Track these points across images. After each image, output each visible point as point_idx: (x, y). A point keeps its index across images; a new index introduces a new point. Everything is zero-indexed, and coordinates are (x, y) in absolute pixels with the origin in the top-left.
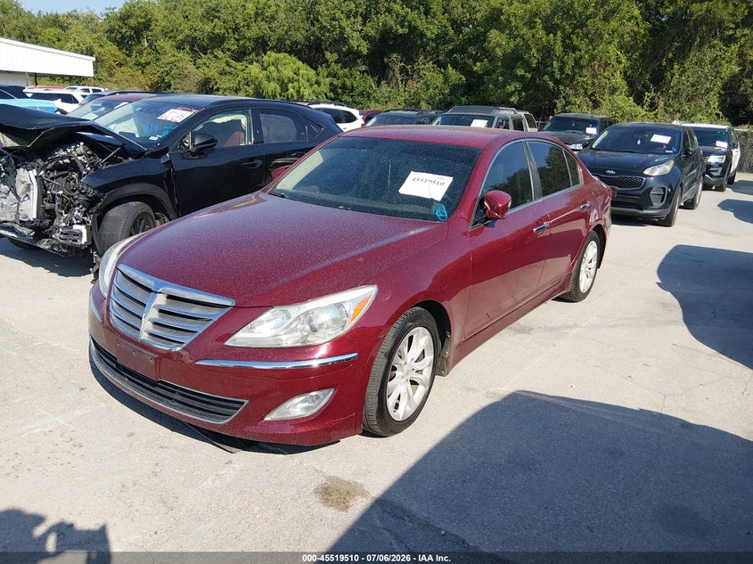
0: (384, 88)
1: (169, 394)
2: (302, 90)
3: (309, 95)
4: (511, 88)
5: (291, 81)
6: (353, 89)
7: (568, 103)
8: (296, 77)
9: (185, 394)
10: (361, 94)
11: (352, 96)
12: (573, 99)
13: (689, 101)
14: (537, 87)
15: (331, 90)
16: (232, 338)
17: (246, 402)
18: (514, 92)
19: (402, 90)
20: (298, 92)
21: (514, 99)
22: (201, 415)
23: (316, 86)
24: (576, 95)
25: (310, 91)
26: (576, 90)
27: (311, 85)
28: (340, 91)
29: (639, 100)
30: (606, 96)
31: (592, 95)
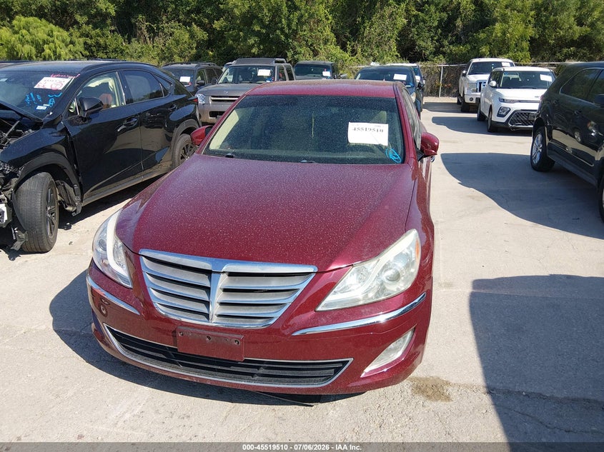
0: (135, 45)
1: (250, 370)
2: (58, 50)
3: (66, 54)
4: (251, 41)
5: (45, 42)
6: (106, 47)
7: (296, 53)
8: (51, 39)
9: (271, 366)
10: (115, 51)
11: (106, 53)
12: (298, 49)
13: (378, 47)
14: (272, 41)
15: (86, 49)
16: (323, 303)
17: (351, 360)
18: (253, 45)
19: (151, 46)
20: (55, 52)
21: (254, 50)
22: (294, 382)
23: (71, 45)
24: (300, 46)
25: (67, 51)
26: (300, 42)
27: (67, 46)
28: (94, 49)
29: (344, 48)
30: (322, 46)
31: (311, 45)
